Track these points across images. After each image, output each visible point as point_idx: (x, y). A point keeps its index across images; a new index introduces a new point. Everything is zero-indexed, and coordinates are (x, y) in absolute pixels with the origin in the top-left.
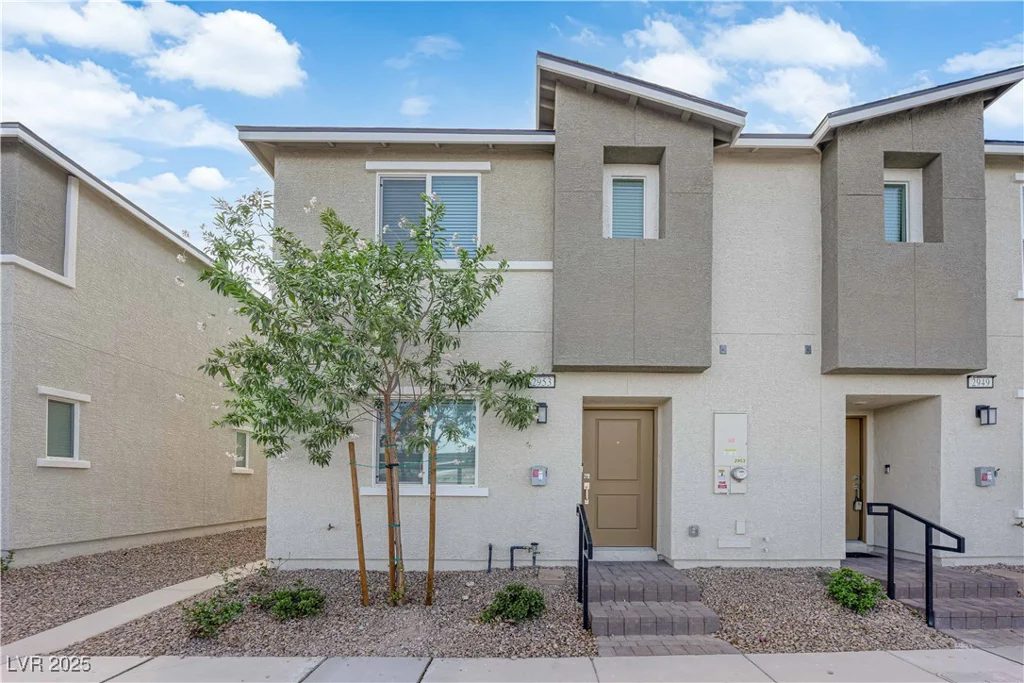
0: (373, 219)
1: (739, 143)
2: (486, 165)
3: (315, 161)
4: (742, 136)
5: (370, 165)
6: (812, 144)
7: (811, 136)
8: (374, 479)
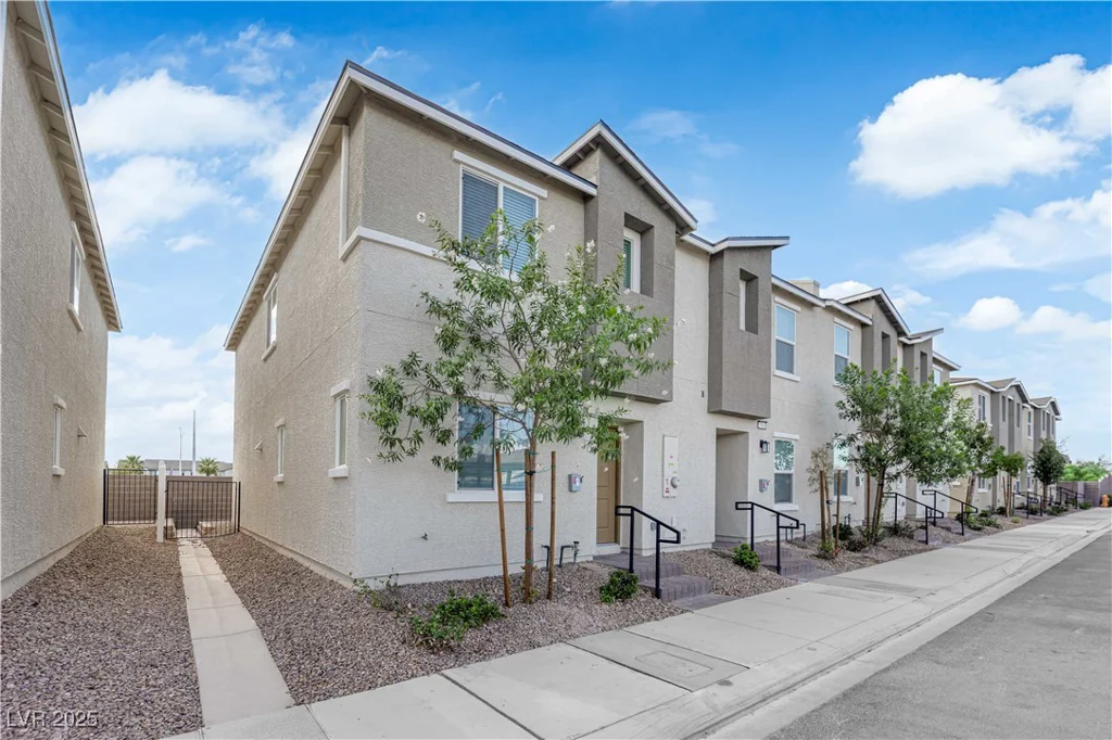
0: (457, 211)
1: (686, 237)
2: (544, 193)
3: (405, 127)
4: (692, 235)
5: (458, 155)
6: (712, 250)
7: (713, 245)
8: (456, 485)
